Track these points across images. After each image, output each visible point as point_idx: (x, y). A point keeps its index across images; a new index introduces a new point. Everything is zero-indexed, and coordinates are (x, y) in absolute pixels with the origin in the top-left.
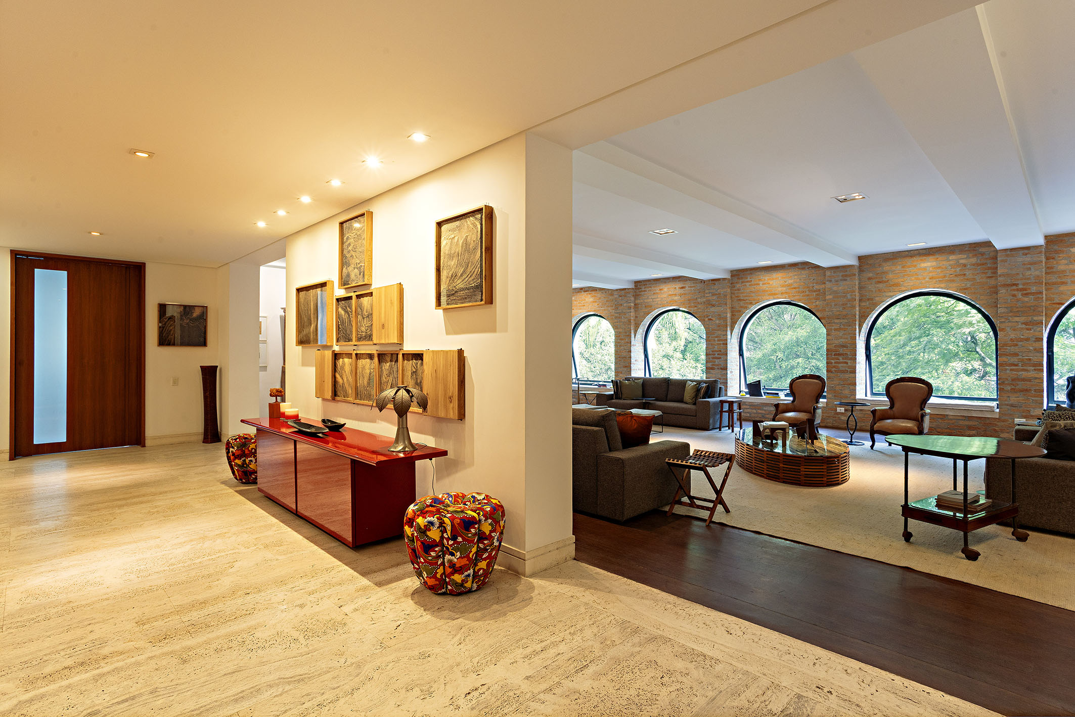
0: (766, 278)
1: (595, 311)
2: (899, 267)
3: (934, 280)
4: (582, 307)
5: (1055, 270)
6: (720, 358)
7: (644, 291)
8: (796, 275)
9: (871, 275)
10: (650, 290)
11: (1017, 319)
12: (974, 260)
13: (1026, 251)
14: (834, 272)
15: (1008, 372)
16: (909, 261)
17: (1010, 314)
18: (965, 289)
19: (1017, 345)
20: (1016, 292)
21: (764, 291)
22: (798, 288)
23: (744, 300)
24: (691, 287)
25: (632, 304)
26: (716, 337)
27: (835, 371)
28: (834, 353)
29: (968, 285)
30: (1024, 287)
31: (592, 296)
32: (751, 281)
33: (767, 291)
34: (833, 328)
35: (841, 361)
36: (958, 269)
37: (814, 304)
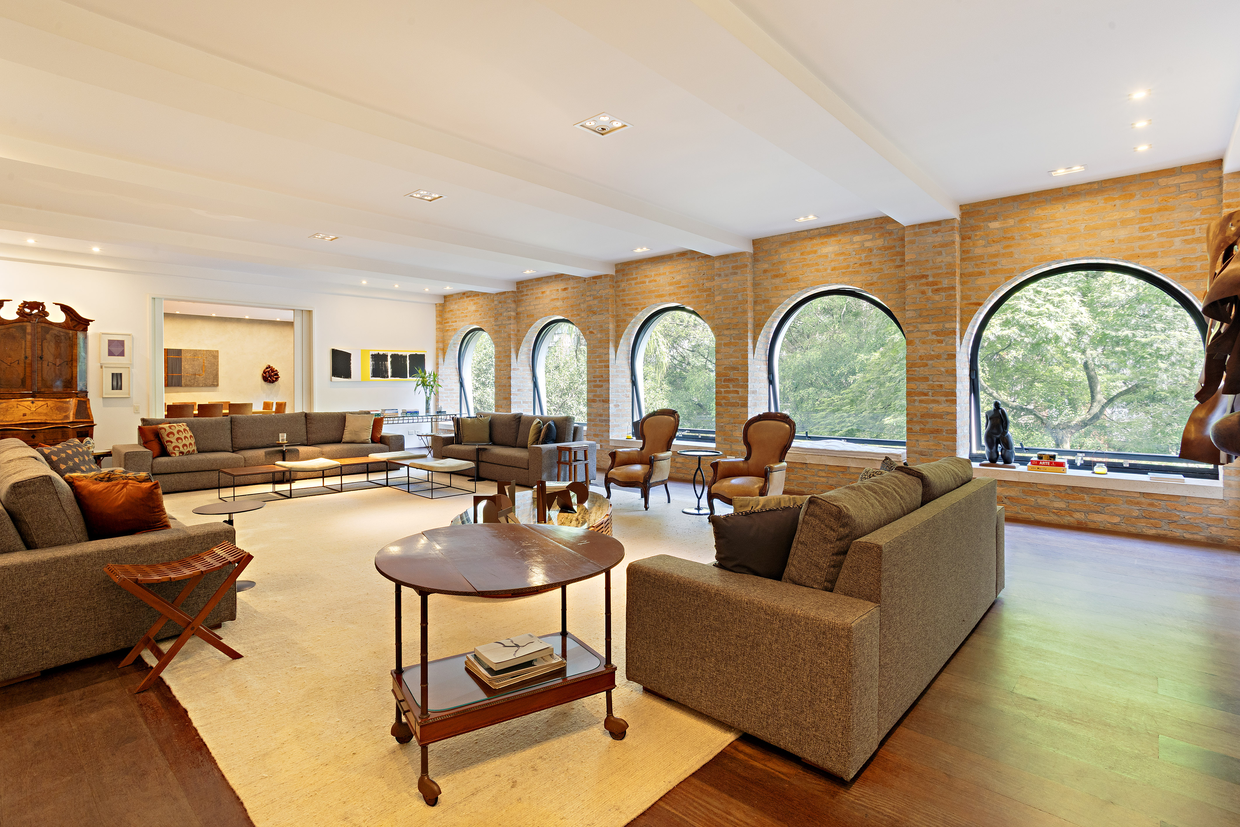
0: (653, 274)
1: (477, 323)
2: (798, 255)
3: (837, 272)
4: (465, 319)
5: (970, 255)
6: (601, 386)
7: (526, 295)
8: (685, 268)
9: (766, 266)
10: (532, 294)
11: (927, 327)
12: (880, 242)
13: (936, 228)
14: (724, 263)
15: (917, 404)
16: (809, 245)
17: (919, 320)
18: (871, 284)
19: (927, 365)
20: (925, 288)
21: (651, 292)
22: (687, 286)
23: (629, 305)
24: (574, 288)
25: (513, 314)
26: (598, 356)
27: (725, 403)
28: (723, 378)
29: (875, 279)
30: (935, 280)
31: (475, 304)
32: (637, 278)
33: (653, 292)
34: (723, 342)
35: (732, 389)
36: (863, 255)
37: (704, 309)
